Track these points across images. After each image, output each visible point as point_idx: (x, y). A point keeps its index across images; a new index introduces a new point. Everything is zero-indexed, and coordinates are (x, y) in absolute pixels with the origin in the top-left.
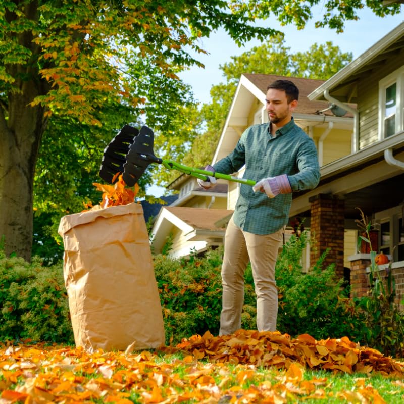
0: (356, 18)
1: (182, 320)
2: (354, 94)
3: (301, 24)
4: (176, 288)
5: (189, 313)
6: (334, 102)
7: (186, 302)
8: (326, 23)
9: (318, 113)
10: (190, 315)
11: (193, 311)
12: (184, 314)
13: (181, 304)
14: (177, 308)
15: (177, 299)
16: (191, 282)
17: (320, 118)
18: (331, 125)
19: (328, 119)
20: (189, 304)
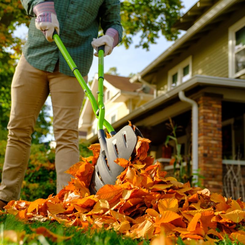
0: (156, 43)
1: (35, 190)
3: (127, 46)
4: (33, 166)
5: (40, 185)
6: (145, 85)
7: (40, 176)
8: (140, 45)
9: (135, 91)
10: (41, 186)
11: (44, 183)
12: (36, 185)
13: (35, 178)
14: (32, 180)
15: (33, 174)
16: (46, 162)
17: (136, 94)
18: (142, 98)
19: (140, 94)
20: (42, 178)
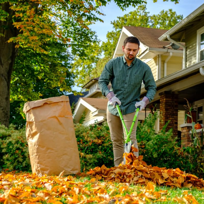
1: (90, 159)
2: (183, 38)
4: (87, 142)
5: (94, 155)
6: (173, 42)
7: (92, 149)
9: (164, 48)
10: (94, 156)
11: (96, 154)
12: (91, 156)
13: (89, 150)
14: (87, 152)
15: (88, 148)
16: (95, 138)
17: (165, 50)
18: (171, 54)
19: (169, 51)
20: (94, 150)
